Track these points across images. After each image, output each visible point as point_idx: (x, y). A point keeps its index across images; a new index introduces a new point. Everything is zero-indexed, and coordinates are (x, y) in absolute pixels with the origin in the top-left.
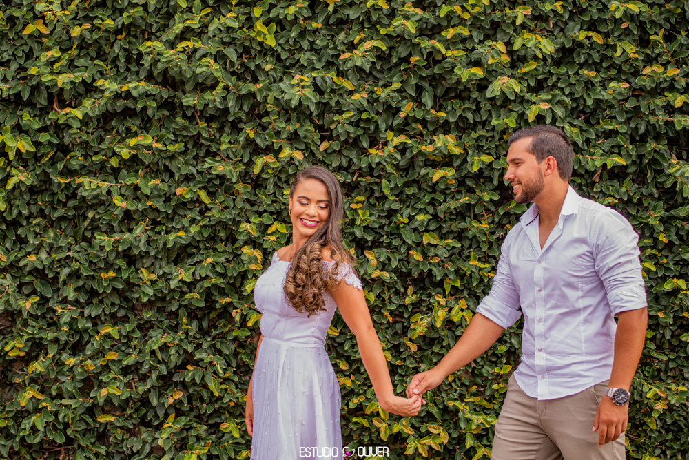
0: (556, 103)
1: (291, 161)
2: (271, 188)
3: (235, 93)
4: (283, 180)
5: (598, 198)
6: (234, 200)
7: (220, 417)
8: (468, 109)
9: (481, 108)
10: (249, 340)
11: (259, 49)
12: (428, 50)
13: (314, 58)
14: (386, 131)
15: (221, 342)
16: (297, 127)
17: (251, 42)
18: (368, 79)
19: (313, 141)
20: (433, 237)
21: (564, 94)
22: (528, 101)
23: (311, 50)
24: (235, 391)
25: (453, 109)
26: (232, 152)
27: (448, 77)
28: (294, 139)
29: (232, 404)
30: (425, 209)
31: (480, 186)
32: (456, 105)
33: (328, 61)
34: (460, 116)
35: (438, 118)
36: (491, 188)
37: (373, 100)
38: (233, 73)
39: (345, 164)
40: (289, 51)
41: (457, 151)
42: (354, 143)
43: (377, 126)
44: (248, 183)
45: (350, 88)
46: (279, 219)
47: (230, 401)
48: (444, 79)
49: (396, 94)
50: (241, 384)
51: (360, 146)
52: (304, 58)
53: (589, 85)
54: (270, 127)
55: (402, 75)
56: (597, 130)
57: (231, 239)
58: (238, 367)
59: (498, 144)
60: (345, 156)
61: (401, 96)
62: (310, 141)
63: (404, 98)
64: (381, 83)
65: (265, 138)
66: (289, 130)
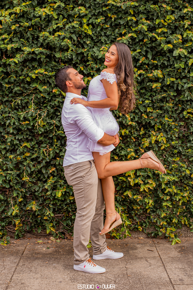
3: (75, 52)
8: (165, 60)
9: (170, 60)
11: (85, 35)
12: (150, 37)
13: (106, 39)
16: (100, 66)
17: (82, 33)
20: (151, 109)
22: (188, 57)
23: (105, 36)
25: (159, 60)
27: (158, 47)
28: (98, 71)
30: (148, 98)
31: (169, 90)
32: (161, 58)
33: (111, 40)
34: (162, 63)
35: (153, 63)
36: (173, 90)
38: (74, 45)
40: (96, 36)
41: (161, 76)
48: (156, 48)
49: (138, 54)
52: (103, 39)
54: (89, 66)
55: (140, 46)
59: (176, 73)
61: (139, 54)
63: (141, 55)
64: (132, 49)
65: (87, 70)
66: (97, 67)
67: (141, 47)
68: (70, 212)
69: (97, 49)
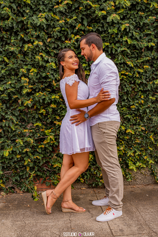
0: (130, 24)
1: (37, 46)
2: (30, 56)
3: (15, 21)
4: (34, 53)
5: (144, 57)
6: (17, 60)
7: (15, 137)
8: (99, 26)
9: (104, 26)
10: (24, 110)
11: (24, 4)
12: (85, 5)
13: (44, 8)
14: (71, 34)
15: (14, 111)
16: (39, 33)
17: (21, 2)
18: (63, 16)
19: (45, 38)
20: (88, 72)
21: (133, 21)
22: (120, 23)
23: (43, 5)
24: (20, 128)
25: (94, 26)
26: (16, 43)
27: (92, 15)
28: (38, 38)
29: (20, 133)
30: (85, 62)
32: (96, 24)
33: (49, 9)
34: (97, 29)
35: (89, 30)
37: (66, 23)
38: (14, 14)
39: (56, 46)
40: (35, 5)
42: (59, 39)
43: (67, 33)
44: (22, 54)
45: (58, 19)
46: (33, 67)
47: (19, 132)
48: (91, 15)
49: (74, 21)
50: (22, 125)
51: (62, 40)
52: (41, 7)
53: (141, 17)
54: (29, 33)
56: (143, 34)
57: (16, 75)
58: (20, 120)
59: (110, 38)
60: (56, 44)
61: (76, 22)
62: (44, 38)
63: (77, 22)
64: (68, 17)
65: (28, 38)
66: (36, 34)
67: (77, 14)
68: (17, 169)
69: (36, 17)
